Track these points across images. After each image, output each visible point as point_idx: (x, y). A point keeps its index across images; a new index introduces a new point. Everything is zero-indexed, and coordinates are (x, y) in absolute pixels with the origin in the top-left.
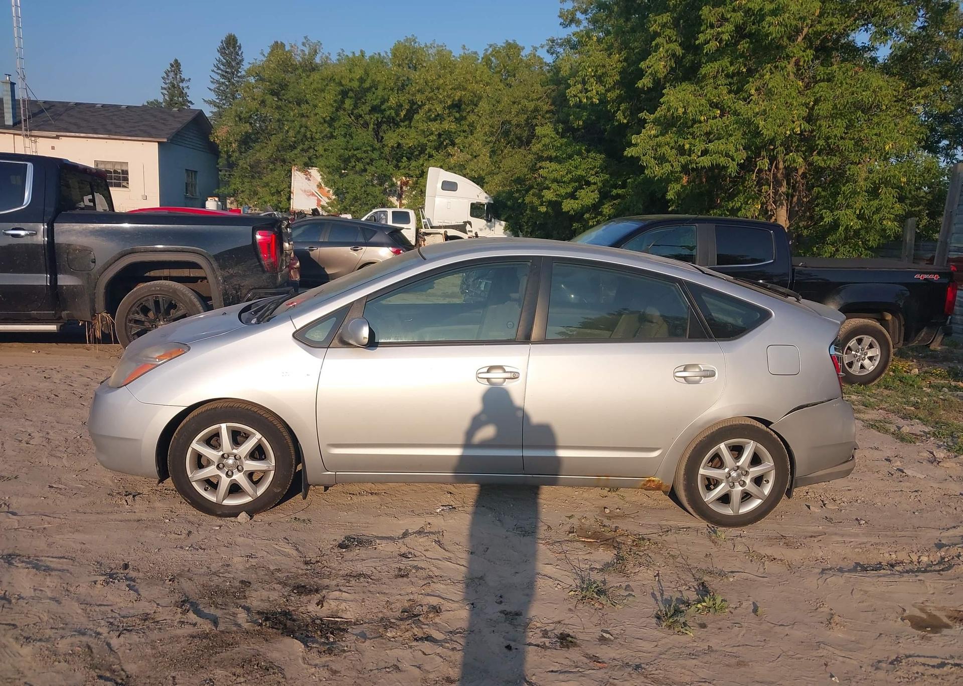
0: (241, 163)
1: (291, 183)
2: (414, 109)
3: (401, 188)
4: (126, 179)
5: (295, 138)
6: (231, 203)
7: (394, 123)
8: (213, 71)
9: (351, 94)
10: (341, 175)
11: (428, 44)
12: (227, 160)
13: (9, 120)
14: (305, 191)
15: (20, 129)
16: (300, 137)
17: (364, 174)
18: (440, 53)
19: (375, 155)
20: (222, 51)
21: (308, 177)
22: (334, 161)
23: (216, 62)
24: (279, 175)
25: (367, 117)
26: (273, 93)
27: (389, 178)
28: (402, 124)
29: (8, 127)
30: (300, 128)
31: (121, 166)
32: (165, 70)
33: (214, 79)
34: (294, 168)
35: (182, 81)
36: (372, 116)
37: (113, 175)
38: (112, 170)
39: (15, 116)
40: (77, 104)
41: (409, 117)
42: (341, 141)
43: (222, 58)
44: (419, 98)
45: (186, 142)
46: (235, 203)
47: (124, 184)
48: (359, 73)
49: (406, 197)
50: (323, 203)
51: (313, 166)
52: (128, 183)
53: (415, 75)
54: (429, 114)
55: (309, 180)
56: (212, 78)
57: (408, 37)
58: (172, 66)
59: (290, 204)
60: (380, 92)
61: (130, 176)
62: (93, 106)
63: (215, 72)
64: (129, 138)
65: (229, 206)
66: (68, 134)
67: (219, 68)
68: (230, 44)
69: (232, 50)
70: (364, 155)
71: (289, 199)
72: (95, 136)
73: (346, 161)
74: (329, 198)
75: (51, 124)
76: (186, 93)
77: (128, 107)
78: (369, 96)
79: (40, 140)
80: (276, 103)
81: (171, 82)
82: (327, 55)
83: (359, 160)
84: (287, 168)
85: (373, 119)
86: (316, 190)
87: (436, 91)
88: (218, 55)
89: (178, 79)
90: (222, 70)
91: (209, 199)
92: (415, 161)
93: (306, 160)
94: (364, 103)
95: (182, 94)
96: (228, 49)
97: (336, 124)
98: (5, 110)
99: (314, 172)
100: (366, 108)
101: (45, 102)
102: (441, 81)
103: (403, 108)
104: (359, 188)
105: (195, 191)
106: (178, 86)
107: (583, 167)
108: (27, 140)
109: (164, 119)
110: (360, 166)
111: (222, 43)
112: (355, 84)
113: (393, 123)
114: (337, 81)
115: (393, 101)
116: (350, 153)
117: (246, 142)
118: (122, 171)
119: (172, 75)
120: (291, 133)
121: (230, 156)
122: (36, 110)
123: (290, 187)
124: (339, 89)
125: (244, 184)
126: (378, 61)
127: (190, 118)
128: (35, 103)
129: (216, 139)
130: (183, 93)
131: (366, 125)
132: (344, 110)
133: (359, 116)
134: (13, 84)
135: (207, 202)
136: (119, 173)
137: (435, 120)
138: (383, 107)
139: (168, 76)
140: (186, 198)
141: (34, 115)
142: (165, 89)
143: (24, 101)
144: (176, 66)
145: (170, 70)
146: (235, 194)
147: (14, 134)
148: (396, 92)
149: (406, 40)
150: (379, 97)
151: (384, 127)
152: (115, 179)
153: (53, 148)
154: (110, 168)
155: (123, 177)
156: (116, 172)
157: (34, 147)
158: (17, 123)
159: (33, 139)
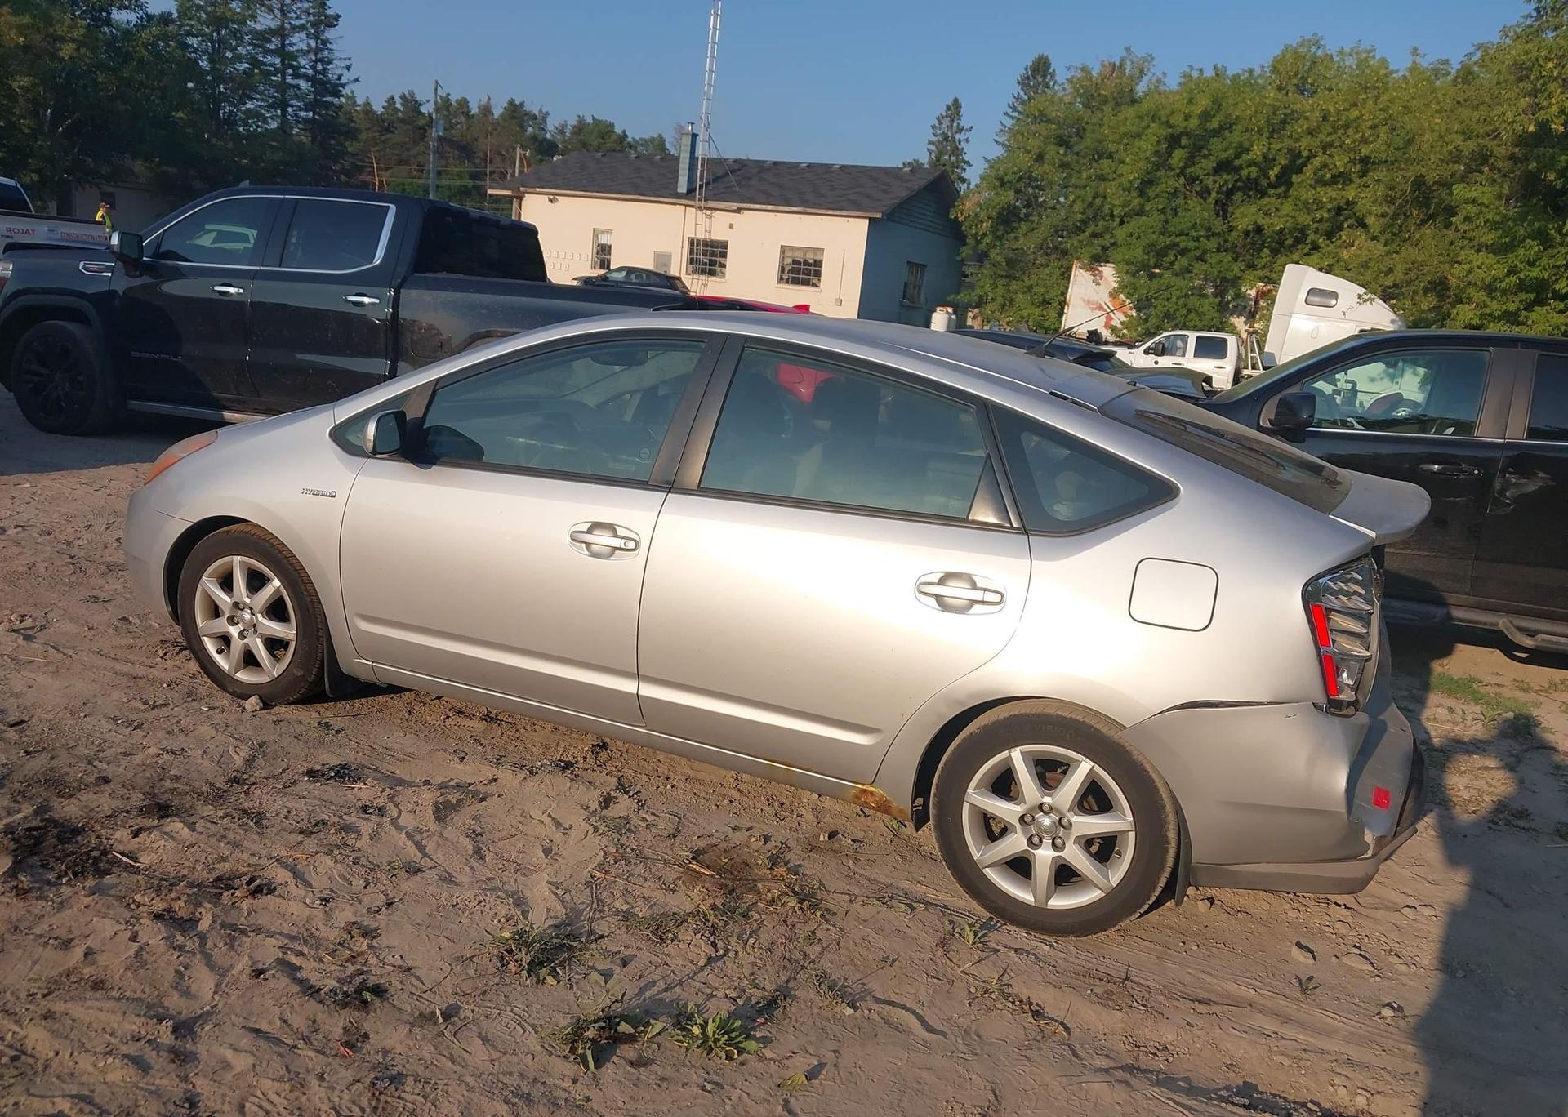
0: (993, 254)
1: (1067, 288)
2: (1296, 164)
3: (1257, 302)
4: (818, 274)
5: (1082, 213)
6: (974, 318)
7: (1257, 190)
8: (1006, 114)
9: (1184, 141)
10: (1152, 276)
11: (1347, 50)
12: (974, 249)
13: (682, 188)
14: (1089, 302)
15: (693, 199)
16: (1090, 213)
17: (1187, 276)
18: (1362, 64)
19: (1212, 244)
20: (1024, 83)
21: (1098, 278)
22: (1138, 253)
23: (1011, 100)
24: (1050, 275)
25: (1209, 181)
26: (1062, 142)
27: (1235, 282)
28: (1272, 191)
29: (679, 196)
30: (1094, 198)
31: (815, 254)
32: (938, 114)
33: (1005, 127)
34: (1076, 264)
35: (960, 130)
36: (1217, 178)
37: (802, 267)
38: (802, 260)
39: (691, 180)
40: (776, 163)
41: (1284, 180)
42: (1156, 220)
43: (1022, 93)
44: (1305, 145)
45: (915, 220)
46: (979, 318)
47: (815, 281)
48: (1203, 103)
49: (1260, 319)
50: (1116, 322)
51: (1108, 262)
52: (819, 280)
53: (1303, 104)
54: (1320, 173)
55: (1098, 284)
56: (1002, 125)
57: (1306, 38)
58: (948, 108)
59: (1061, 322)
60: (1235, 137)
61: (825, 270)
62: (796, 165)
63: (1008, 115)
64: (830, 212)
65: (969, 322)
66: (752, 206)
67: (1015, 109)
68: (1038, 70)
69: (1040, 80)
70: (1192, 244)
71: (1061, 314)
72: (787, 209)
73: (1162, 253)
74: (1126, 315)
75: (736, 192)
76: (963, 149)
77: (842, 167)
78: (1215, 143)
79: (716, 214)
80: (1061, 157)
81: (943, 133)
82: (1160, 76)
83: (1184, 252)
84: (1065, 263)
85: (1215, 183)
86: (1108, 300)
87: (1341, 132)
88: (1018, 89)
89: (955, 128)
90: (1019, 112)
91: (938, 309)
92: (1286, 255)
93: (1098, 250)
94: (1205, 157)
95: (957, 151)
96: (1034, 78)
97: (1151, 192)
98: (680, 172)
99: (1108, 270)
100: (1210, 164)
101: (735, 161)
102: (1355, 113)
103: (1277, 162)
104: (1174, 299)
105: (919, 294)
106: (953, 138)
107: (1544, 262)
108: (699, 213)
109: (888, 185)
110: (1184, 261)
111: (1026, 69)
112: (1194, 123)
113: (1255, 189)
114: (1164, 119)
115: (1257, 152)
116: (1168, 241)
117: (1007, 219)
118: (815, 261)
119: (946, 122)
120: (1078, 207)
121: (978, 242)
122: (720, 172)
123: (1064, 294)
124: (1164, 132)
125: (996, 287)
126: (1246, 84)
127: (923, 183)
128: (719, 162)
129: (959, 215)
130: (958, 149)
131: (1204, 193)
132: (1171, 168)
133: (1192, 180)
134: (694, 136)
135: (934, 315)
136: (810, 265)
137: (1334, 181)
138: (1237, 162)
139: (940, 123)
140: (902, 305)
141: (717, 179)
142: (933, 143)
143: (703, 159)
144: (955, 108)
145: (944, 114)
146: (980, 303)
147: (686, 206)
148: (1266, 135)
149: (1301, 44)
150: (1234, 145)
151: (1238, 196)
152: (804, 273)
153: (731, 226)
154: (799, 256)
155: (815, 271)
156: (806, 263)
157: (708, 225)
158: (691, 191)
159: (708, 212)
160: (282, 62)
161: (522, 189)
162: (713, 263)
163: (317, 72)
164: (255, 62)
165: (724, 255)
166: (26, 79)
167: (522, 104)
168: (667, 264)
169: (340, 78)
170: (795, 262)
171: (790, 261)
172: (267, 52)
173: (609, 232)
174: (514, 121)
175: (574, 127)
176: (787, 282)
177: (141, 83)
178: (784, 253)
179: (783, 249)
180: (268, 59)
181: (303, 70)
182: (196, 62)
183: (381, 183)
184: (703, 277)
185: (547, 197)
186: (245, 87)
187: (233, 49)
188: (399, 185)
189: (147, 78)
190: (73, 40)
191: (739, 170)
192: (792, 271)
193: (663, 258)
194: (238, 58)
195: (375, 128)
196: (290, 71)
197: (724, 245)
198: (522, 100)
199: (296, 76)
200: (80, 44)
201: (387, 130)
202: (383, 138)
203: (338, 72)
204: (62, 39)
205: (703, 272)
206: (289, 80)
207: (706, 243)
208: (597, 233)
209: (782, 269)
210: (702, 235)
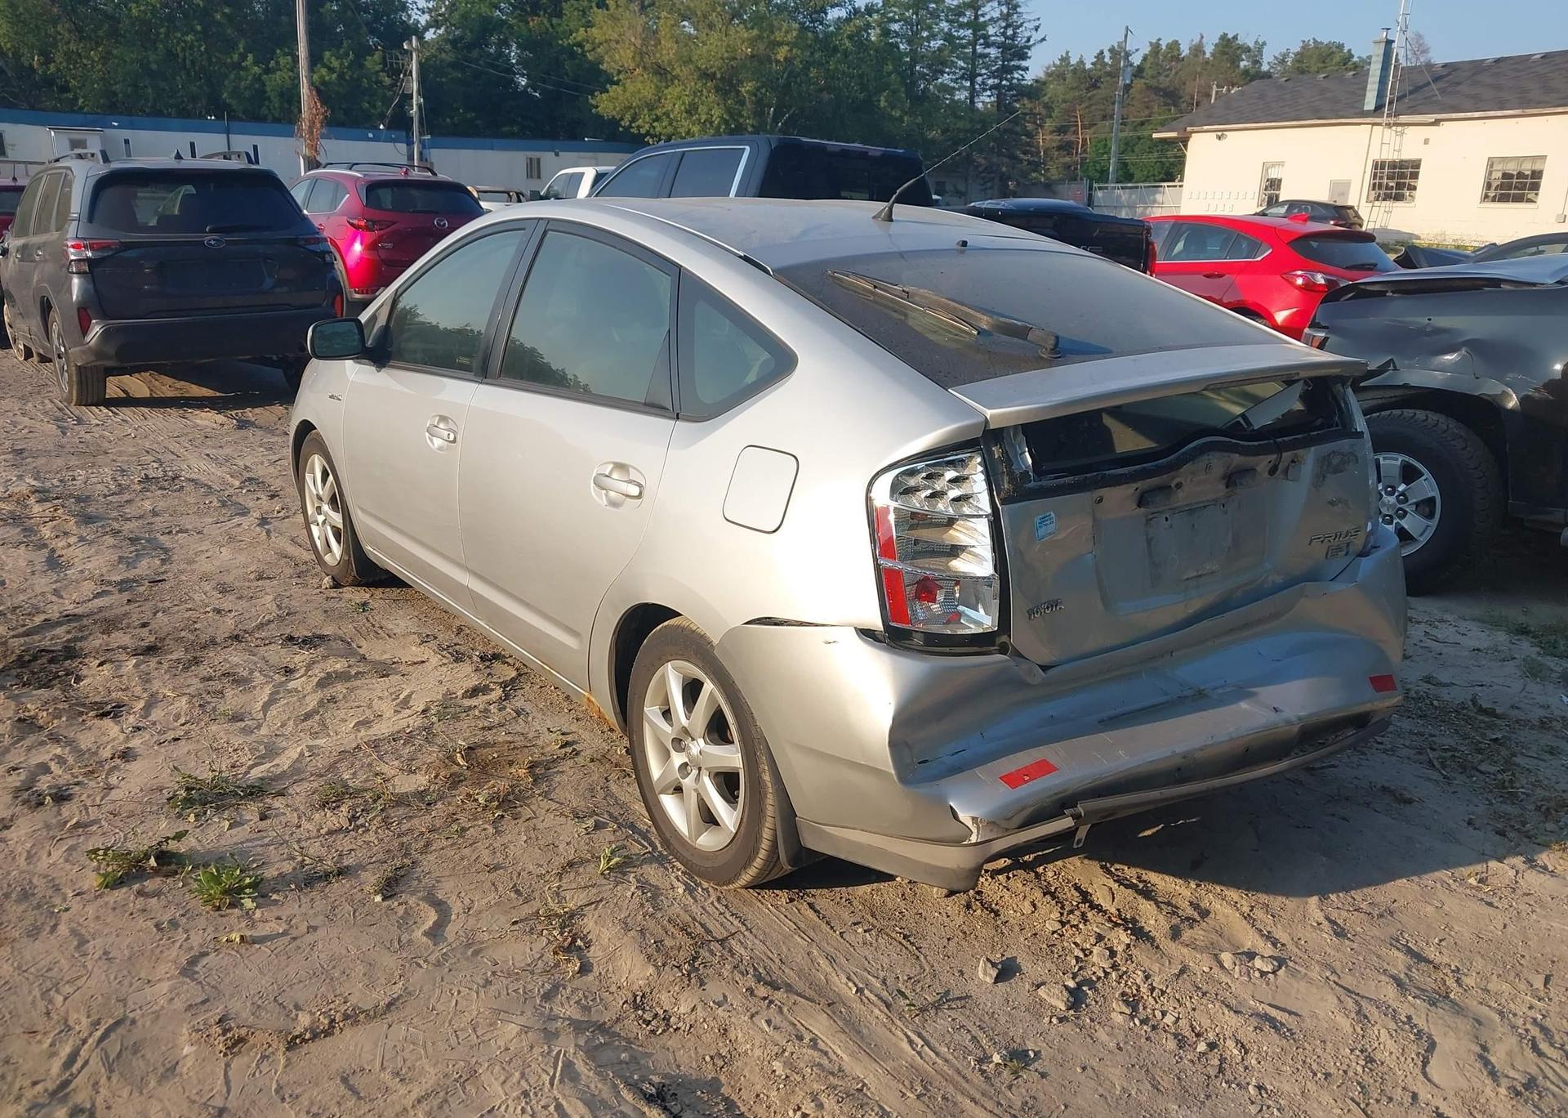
4: (1535, 187)
13: (1370, 103)
15: (1382, 116)
29: (1366, 114)
31: (1534, 163)
37: (1515, 180)
38: (1515, 173)
39: (1381, 95)
40: (1498, 61)
47: (1531, 196)
52: (1537, 194)
61: (1545, 181)
62: (1525, 59)
66: (1454, 115)
72: (1499, 113)
75: (1437, 101)
79: (1409, 130)
98: (1369, 87)
101: (1445, 66)
108: (1388, 131)
118: (1533, 172)
122: (1424, 80)
134: (1389, 43)
136: (1526, 177)
141: (1412, 91)
143: (1405, 68)
147: (1371, 124)
152: (1516, 188)
153: (1426, 142)
154: (1512, 168)
155: (1531, 183)
156: (1520, 175)
157: (1398, 143)
158: (1379, 108)
159: (1399, 129)
160: (974, 34)
161: (1189, 129)
162: (1399, 186)
163: (1007, 38)
164: (949, 37)
165: (1415, 176)
166: (750, 84)
167: (1235, 38)
168: (1344, 194)
169: (1029, 40)
170: (1506, 176)
171: (1500, 175)
172: (962, 26)
173: (1281, 164)
174: (1225, 57)
175: (1296, 54)
176: (1494, 200)
177: (844, 72)
178: (1492, 166)
179: (1491, 162)
180: (962, 33)
181: (993, 38)
182: (896, 46)
183: (1084, 140)
184: (1387, 203)
185: (1215, 134)
186: (939, 63)
187: (929, 28)
188: (1102, 140)
189: (848, 68)
190: (787, 44)
191: (1448, 75)
192: (1501, 187)
193: (1341, 187)
194: (933, 36)
195: (1083, 86)
196: (982, 41)
197: (1416, 164)
198: (1235, 34)
199: (987, 45)
200: (793, 45)
201: (1095, 86)
202: (1089, 95)
203: (1027, 34)
204: (780, 44)
205: (1387, 197)
206: (979, 49)
207: (1393, 165)
208: (1266, 167)
209: (1489, 186)
210: (1389, 155)
